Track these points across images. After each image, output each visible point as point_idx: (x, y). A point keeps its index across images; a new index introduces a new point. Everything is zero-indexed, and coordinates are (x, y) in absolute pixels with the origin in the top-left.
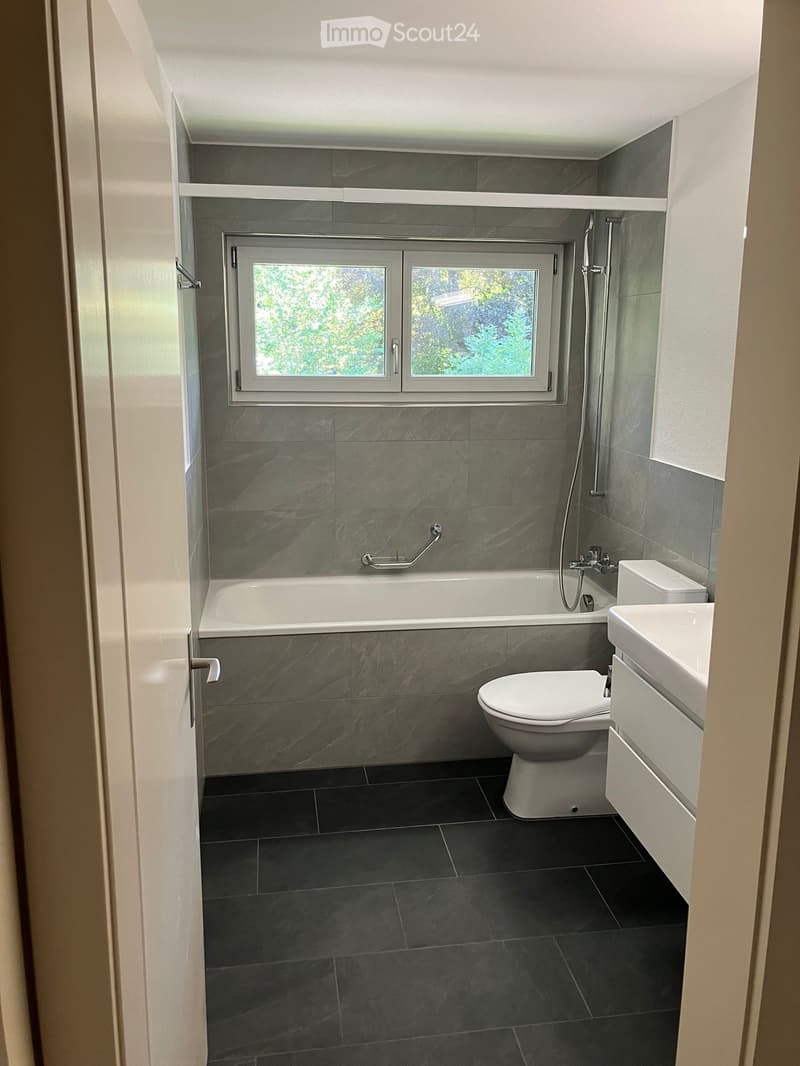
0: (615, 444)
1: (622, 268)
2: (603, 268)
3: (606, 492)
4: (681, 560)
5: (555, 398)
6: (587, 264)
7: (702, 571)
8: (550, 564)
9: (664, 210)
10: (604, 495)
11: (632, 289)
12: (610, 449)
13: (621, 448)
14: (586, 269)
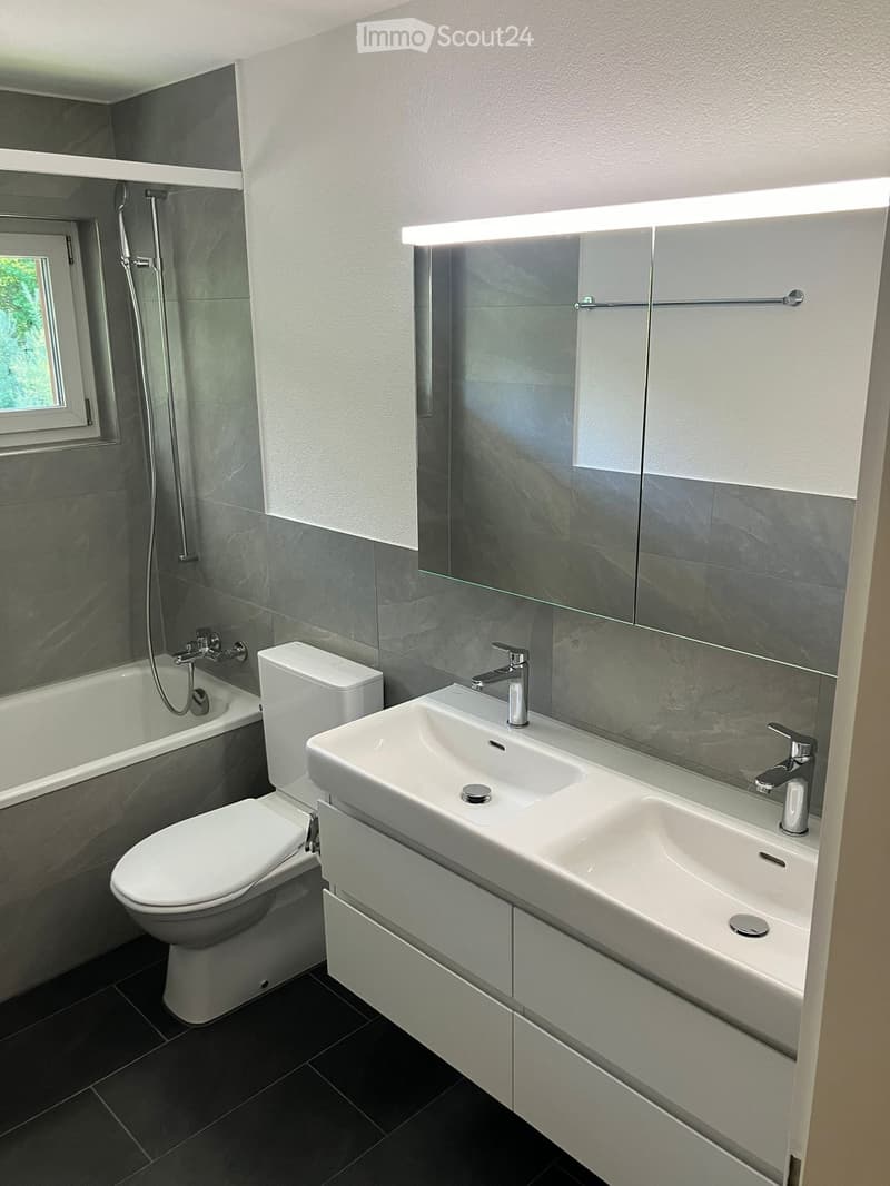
0: (205, 493)
1: (178, 261)
2: (151, 260)
3: (199, 555)
4: (334, 638)
5: (98, 434)
6: (128, 255)
7: (372, 652)
8: (133, 654)
9: (240, 189)
10: (196, 559)
11: (198, 290)
12: (197, 500)
13: (216, 497)
14: (127, 261)
